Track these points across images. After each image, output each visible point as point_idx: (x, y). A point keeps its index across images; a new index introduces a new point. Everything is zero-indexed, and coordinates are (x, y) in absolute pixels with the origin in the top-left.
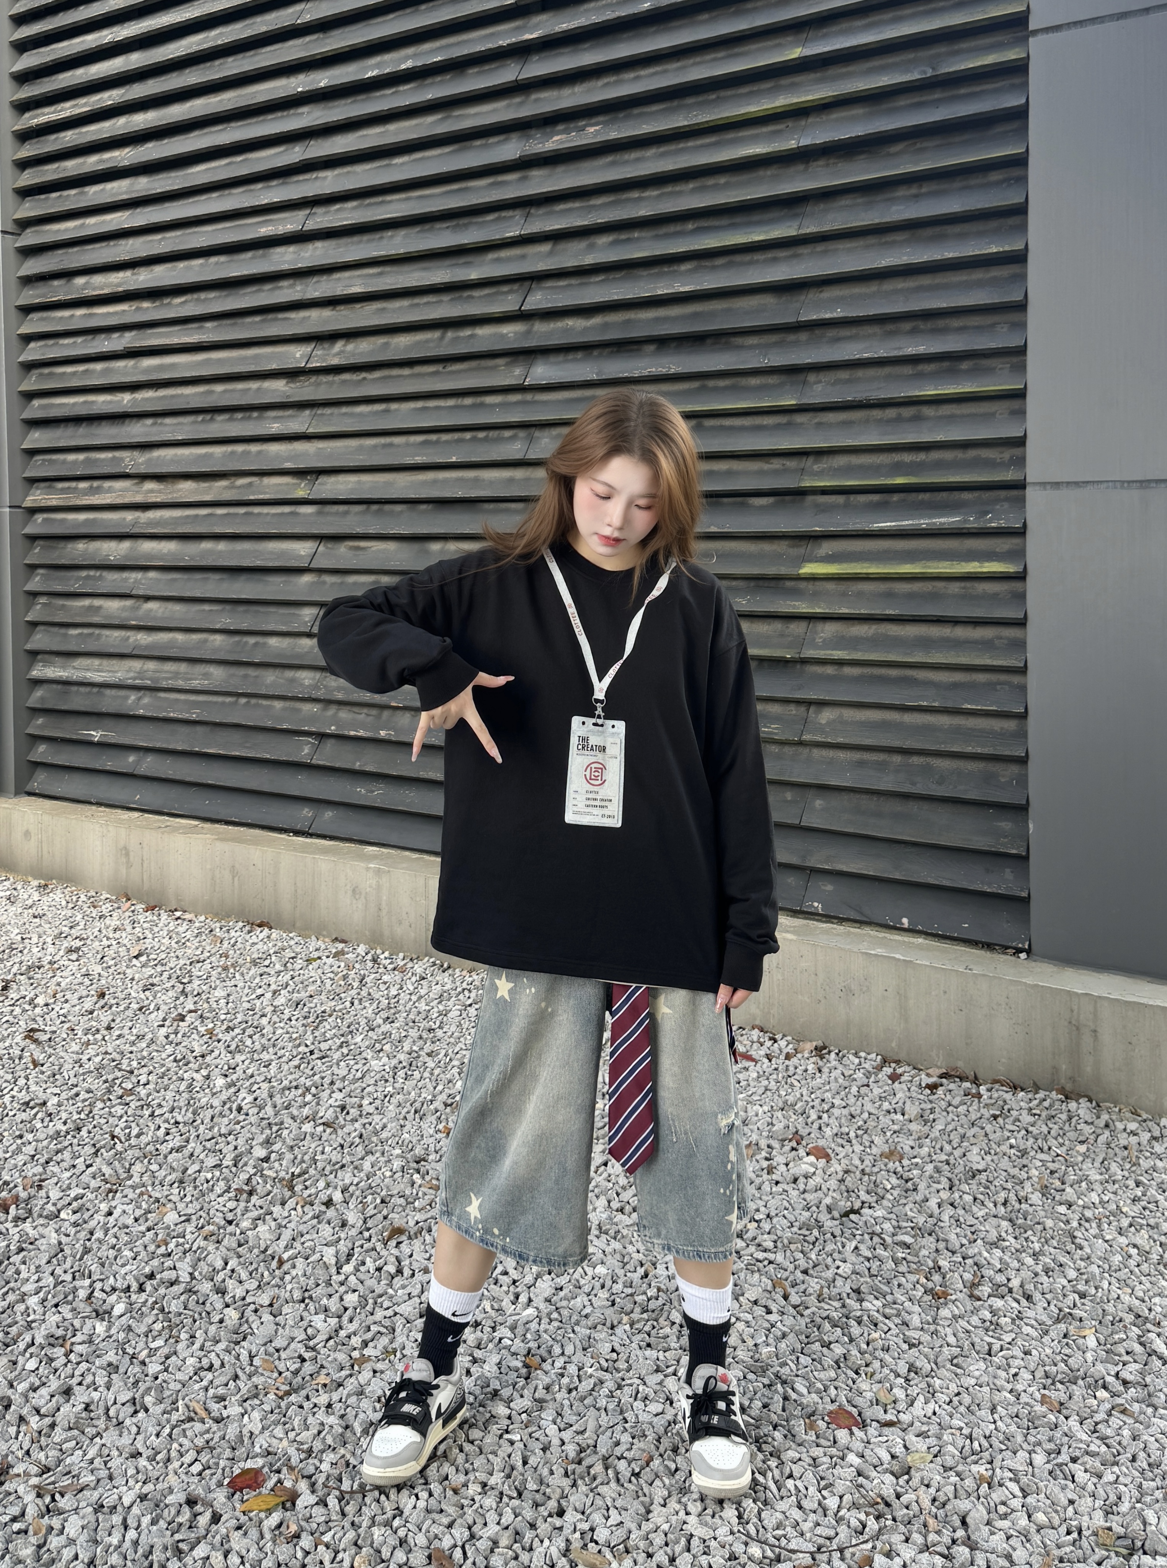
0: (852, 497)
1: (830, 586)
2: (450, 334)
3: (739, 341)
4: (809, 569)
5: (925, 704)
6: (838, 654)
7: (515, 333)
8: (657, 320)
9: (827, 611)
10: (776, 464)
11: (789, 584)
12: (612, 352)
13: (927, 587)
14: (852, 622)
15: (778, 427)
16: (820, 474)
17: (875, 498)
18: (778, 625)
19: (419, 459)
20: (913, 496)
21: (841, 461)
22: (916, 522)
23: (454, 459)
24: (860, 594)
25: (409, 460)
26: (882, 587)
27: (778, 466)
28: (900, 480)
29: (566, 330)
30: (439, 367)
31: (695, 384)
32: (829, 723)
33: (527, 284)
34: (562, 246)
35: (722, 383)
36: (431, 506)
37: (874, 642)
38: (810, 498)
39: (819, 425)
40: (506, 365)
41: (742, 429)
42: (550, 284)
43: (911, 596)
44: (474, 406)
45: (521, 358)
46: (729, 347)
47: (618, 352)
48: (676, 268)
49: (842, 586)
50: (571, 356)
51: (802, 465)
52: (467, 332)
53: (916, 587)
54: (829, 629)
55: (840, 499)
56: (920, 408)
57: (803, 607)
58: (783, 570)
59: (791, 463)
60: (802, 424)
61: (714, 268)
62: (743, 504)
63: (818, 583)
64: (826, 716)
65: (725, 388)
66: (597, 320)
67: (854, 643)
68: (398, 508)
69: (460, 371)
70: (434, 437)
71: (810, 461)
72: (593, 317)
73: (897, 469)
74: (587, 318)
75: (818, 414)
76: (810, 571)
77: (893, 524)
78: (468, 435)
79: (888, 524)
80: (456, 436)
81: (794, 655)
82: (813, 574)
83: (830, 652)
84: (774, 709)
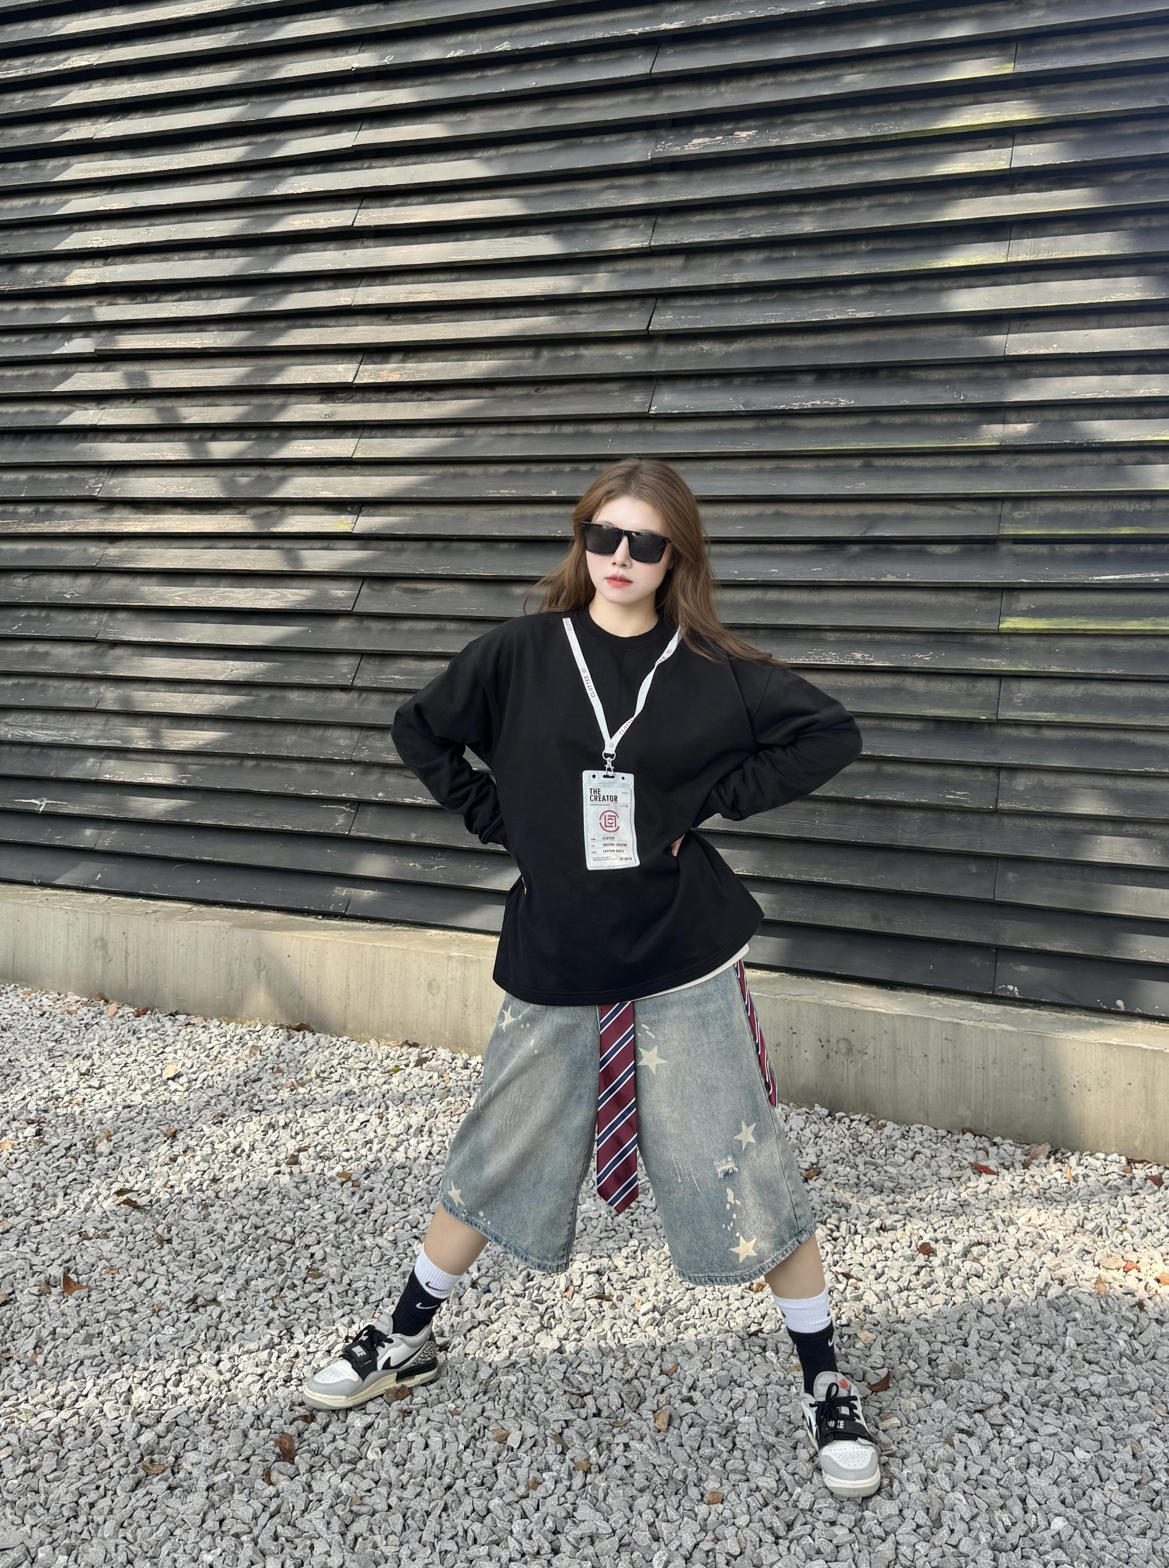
0: (1057, 547)
1: (1031, 642)
2: (546, 354)
3: (921, 374)
4: (1010, 623)
5: (1152, 769)
6: (1044, 716)
7: (635, 356)
8: (820, 348)
9: (1034, 669)
10: (965, 509)
11: (978, 639)
12: (758, 382)
14: (1052, 681)
15: (970, 469)
16: (1023, 522)
17: (1087, 548)
18: (962, 684)
19: (505, 493)
20: (1133, 548)
21: (1047, 508)
22: (1145, 575)
23: (554, 493)
24: (1070, 652)
25: (492, 493)
26: (1097, 644)
27: (968, 512)
28: (1125, 531)
29: (702, 355)
30: (531, 390)
31: (865, 420)
32: (1027, 790)
33: (650, 302)
34: (697, 261)
35: (898, 420)
37: (1086, 704)
38: (1005, 548)
39: (1022, 469)
40: (620, 390)
41: (924, 470)
42: (680, 302)
43: (1131, 655)
44: (576, 435)
45: (639, 383)
46: (909, 381)
47: (766, 381)
48: (843, 292)
49: (1045, 643)
50: (705, 384)
51: (999, 512)
52: (570, 352)
53: (1136, 645)
54: (1027, 689)
55: (1044, 549)
56: (1143, 454)
57: (1002, 664)
58: (979, 625)
59: (984, 509)
60: (1000, 467)
61: (894, 294)
62: (921, 552)
63: (1014, 639)
64: (1022, 782)
65: (904, 426)
66: (739, 346)
67: (1062, 704)
68: (472, 546)
69: (559, 396)
70: (522, 468)
71: (1007, 508)
72: (734, 342)
73: (1119, 518)
74: (726, 343)
75: (1018, 457)
76: (1012, 626)
77: (1117, 577)
78: (567, 468)
79: (1112, 577)
80: (551, 467)
81: (990, 717)
82: (1016, 629)
83: (1034, 714)
84: (957, 774)
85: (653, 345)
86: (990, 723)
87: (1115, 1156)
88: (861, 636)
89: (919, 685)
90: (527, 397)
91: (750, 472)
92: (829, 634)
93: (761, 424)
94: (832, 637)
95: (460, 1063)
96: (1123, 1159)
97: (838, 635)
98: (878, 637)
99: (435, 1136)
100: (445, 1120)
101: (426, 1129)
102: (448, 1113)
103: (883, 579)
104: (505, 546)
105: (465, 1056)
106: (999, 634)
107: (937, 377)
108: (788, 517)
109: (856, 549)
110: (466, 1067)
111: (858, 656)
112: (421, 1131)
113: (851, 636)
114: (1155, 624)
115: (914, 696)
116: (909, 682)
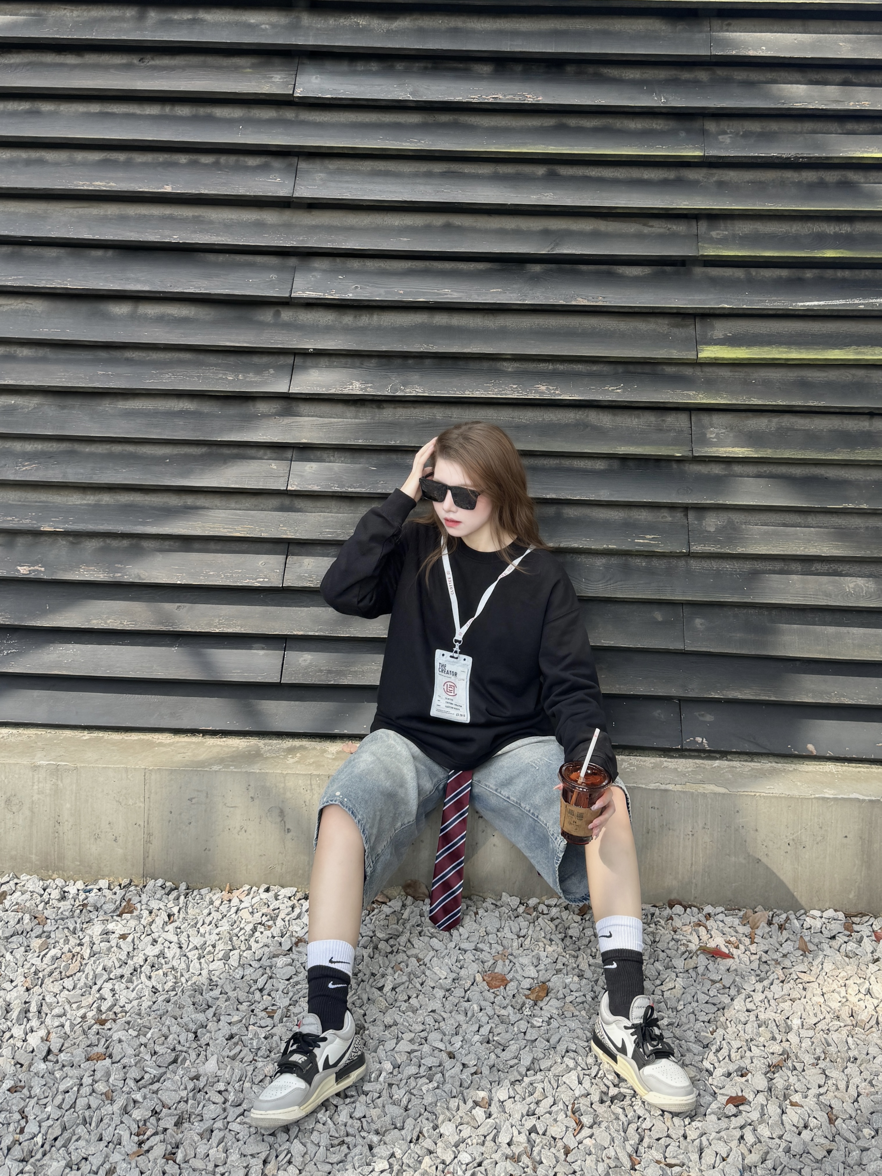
0: (753, 271)
1: (725, 373)
3: (614, 73)
4: (708, 352)
5: (851, 506)
6: (740, 451)
7: (274, 26)
8: (501, 33)
10: (658, 227)
12: (426, 68)
13: (847, 375)
14: (744, 415)
15: (663, 182)
16: (723, 242)
17: (784, 273)
18: (650, 419)
20: (829, 273)
21: (745, 228)
22: (850, 301)
23: (167, 189)
24: (767, 383)
25: (84, 184)
26: (792, 375)
27: (662, 230)
28: (830, 254)
29: (358, 30)
30: (135, 58)
31: (550, 121)
32: (719, 531)
36: (110, 253)
37: (781, 437)
38: (699, 270)
39: (721, 184)
40: (253, 66)
41: (614, 182)
43: (830, 387)
44: (194, 118)
45: (277, 60)
46: (600, 80)
47: (434, 67)
49: (740, 374)
50: (360, 66)
51: (695, 231)
53: (832, 375)
54: (721, 423)
55: (739, 273)
56: (844, 172)
57: (697, 397)
58: (675, 354)
59: (680, 228)
62: (610, 274)
63: (707, 369)
64: (712, 523)
65: (592, 129)
66: (402, 24)
67: (757, 439)
68: (52, 252)
69: (172, 68)
70: (121, 157)
71: (703, 227)
72: (396, 19)
73: (822, 241)
74: (386, 19)
75: (714, 171)
76: (713, 355)
77: (822, 303)
78: (183, 159)
79: (816, 303)
80: (162, 157)
81: (686, 454)
82: (716, 359)
83: (730, 449)
84: (643, 516)
85: (294, 15)
86: (680, 461)
88: (542, 366)
89: (605, 420)
90: (128, 67)
91: (416, 175)
92: (505, 364)
93: (430, 118)
94: (510, 367)
97: (516, 365)
98: (561, 367)
103: (570, 302)
104: (99, 253)
106: (698, 364)
107: (632, 76)
108: (460, 230)
109: (537, 268)
111: (543, 388)
113: (531, 366)
114: (859, 353)
115: (600, 433)
116: (593, 417)
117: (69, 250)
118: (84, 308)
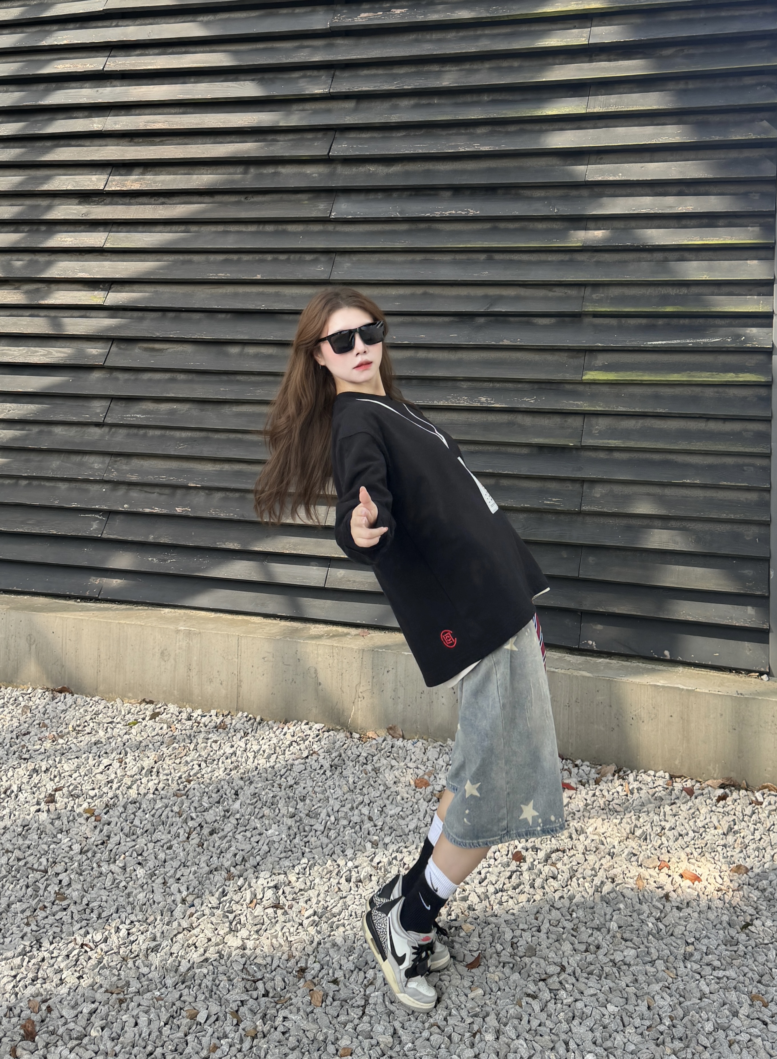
0: (623, 320)
1: (605, 389)
2: (253, 170)
3: (528, 193)
4: (590, 376)
5: (688, 481)
6: (613, 443)
7: (320, 174)
8: (455, 172)
9: (607, 409)
10: (559, 292)
11: (568, 387)
12: (411, 195)
13: (686, 391)
14: (620, 417)
15: (562, 262)
16: (599, 301)
17: (644, 321)
18: (557, 420)
19: (222, 276)
20: (675, 321)
21: (616, 292)
22: (684, 341)
23: (259, 277)
24: (632, 396)
25: (212, 276)
26: (649, 391)
27: (561, 294)
28: (669, 309)
29: (370, 175)
30: (242, 198)
31: (488, 226)
32: (602, 496)
33: (331, 134)
34: (364, 105)
35: (511, 226)
36: (229, 316)
37: (644, 434)
38: (587, 320)
39: (598, 263)
40: (309, 199)
41: (529, 263)
42: (352, 135)
43: (674, 398)
44: (276, 233)
45: (323, 195)
46: (518, 198)
47: (416, 195)
48: (472, 130)
49: (615, 390)
50: (372, 196)
51: (583, 295)
52: (270, 170)
53: (678, 391)
54: (603, 423)
55: (613, 322)
56: (682, 253)
57: (585, 406)
58: (568, 377)
59: (573, 292)
60: (583, 261)
61: (508, 133)
62: (528, 323)
63: (593, 387)
64: (599, 491)
65: (516, 230)
66: (396, 168)
67: (627, 434)
68: (197, 316)
69: (263, 203)
70: (235, 257)
71: (588, 291)
72: (393, 165)
73: (665, 300)
74: (387, 166)
75: (595, 254)
76: (592, 378)
77: (664, 342)
78: (269, 257)
79: (660, 342)
80: (257, 257)
81: (576, 444)
82: (594, 380)
83: (607, 441)
84: (553, 486)
85: (333, 166)
86: (576, 448)
87: (661, 773)
88: (486, 385)
89: (527, 420)
90: (238, 203)
91: (405, 262)
92: (462, 383)
93: (413, 226)
94: (465, 385)
95: (184, 715)
96: (667, 775)
97: (469, 383)
98: (497, 385)
99: (161, 775)
100: (170, 763)
101: (155, 770)
102: (173, 756)
103: (501, 343)
104: (223, 316)
105: (189, 710)
106: (582, 383)
107: (539, 195)
108: (432, 296)
109: (482, 320)
110: (189, 719)
111: (483, 399)
112: (151, 772)
113: (478, 385)
114: (690, 377)
115: (524, 429)
116: (520, 419)
117: (206, 314)
118: (214, 349)
